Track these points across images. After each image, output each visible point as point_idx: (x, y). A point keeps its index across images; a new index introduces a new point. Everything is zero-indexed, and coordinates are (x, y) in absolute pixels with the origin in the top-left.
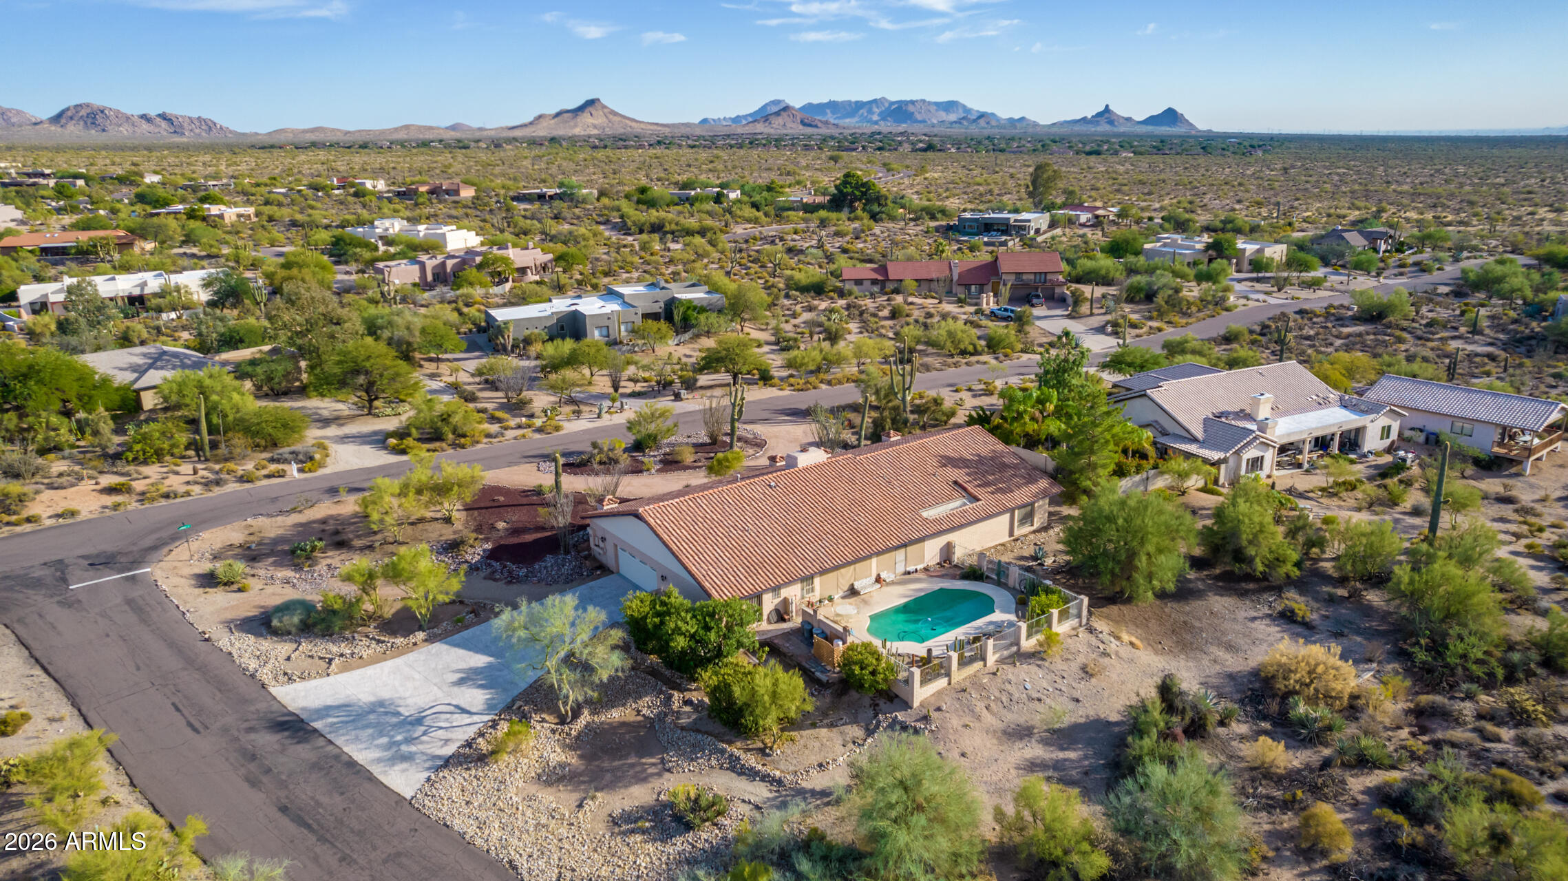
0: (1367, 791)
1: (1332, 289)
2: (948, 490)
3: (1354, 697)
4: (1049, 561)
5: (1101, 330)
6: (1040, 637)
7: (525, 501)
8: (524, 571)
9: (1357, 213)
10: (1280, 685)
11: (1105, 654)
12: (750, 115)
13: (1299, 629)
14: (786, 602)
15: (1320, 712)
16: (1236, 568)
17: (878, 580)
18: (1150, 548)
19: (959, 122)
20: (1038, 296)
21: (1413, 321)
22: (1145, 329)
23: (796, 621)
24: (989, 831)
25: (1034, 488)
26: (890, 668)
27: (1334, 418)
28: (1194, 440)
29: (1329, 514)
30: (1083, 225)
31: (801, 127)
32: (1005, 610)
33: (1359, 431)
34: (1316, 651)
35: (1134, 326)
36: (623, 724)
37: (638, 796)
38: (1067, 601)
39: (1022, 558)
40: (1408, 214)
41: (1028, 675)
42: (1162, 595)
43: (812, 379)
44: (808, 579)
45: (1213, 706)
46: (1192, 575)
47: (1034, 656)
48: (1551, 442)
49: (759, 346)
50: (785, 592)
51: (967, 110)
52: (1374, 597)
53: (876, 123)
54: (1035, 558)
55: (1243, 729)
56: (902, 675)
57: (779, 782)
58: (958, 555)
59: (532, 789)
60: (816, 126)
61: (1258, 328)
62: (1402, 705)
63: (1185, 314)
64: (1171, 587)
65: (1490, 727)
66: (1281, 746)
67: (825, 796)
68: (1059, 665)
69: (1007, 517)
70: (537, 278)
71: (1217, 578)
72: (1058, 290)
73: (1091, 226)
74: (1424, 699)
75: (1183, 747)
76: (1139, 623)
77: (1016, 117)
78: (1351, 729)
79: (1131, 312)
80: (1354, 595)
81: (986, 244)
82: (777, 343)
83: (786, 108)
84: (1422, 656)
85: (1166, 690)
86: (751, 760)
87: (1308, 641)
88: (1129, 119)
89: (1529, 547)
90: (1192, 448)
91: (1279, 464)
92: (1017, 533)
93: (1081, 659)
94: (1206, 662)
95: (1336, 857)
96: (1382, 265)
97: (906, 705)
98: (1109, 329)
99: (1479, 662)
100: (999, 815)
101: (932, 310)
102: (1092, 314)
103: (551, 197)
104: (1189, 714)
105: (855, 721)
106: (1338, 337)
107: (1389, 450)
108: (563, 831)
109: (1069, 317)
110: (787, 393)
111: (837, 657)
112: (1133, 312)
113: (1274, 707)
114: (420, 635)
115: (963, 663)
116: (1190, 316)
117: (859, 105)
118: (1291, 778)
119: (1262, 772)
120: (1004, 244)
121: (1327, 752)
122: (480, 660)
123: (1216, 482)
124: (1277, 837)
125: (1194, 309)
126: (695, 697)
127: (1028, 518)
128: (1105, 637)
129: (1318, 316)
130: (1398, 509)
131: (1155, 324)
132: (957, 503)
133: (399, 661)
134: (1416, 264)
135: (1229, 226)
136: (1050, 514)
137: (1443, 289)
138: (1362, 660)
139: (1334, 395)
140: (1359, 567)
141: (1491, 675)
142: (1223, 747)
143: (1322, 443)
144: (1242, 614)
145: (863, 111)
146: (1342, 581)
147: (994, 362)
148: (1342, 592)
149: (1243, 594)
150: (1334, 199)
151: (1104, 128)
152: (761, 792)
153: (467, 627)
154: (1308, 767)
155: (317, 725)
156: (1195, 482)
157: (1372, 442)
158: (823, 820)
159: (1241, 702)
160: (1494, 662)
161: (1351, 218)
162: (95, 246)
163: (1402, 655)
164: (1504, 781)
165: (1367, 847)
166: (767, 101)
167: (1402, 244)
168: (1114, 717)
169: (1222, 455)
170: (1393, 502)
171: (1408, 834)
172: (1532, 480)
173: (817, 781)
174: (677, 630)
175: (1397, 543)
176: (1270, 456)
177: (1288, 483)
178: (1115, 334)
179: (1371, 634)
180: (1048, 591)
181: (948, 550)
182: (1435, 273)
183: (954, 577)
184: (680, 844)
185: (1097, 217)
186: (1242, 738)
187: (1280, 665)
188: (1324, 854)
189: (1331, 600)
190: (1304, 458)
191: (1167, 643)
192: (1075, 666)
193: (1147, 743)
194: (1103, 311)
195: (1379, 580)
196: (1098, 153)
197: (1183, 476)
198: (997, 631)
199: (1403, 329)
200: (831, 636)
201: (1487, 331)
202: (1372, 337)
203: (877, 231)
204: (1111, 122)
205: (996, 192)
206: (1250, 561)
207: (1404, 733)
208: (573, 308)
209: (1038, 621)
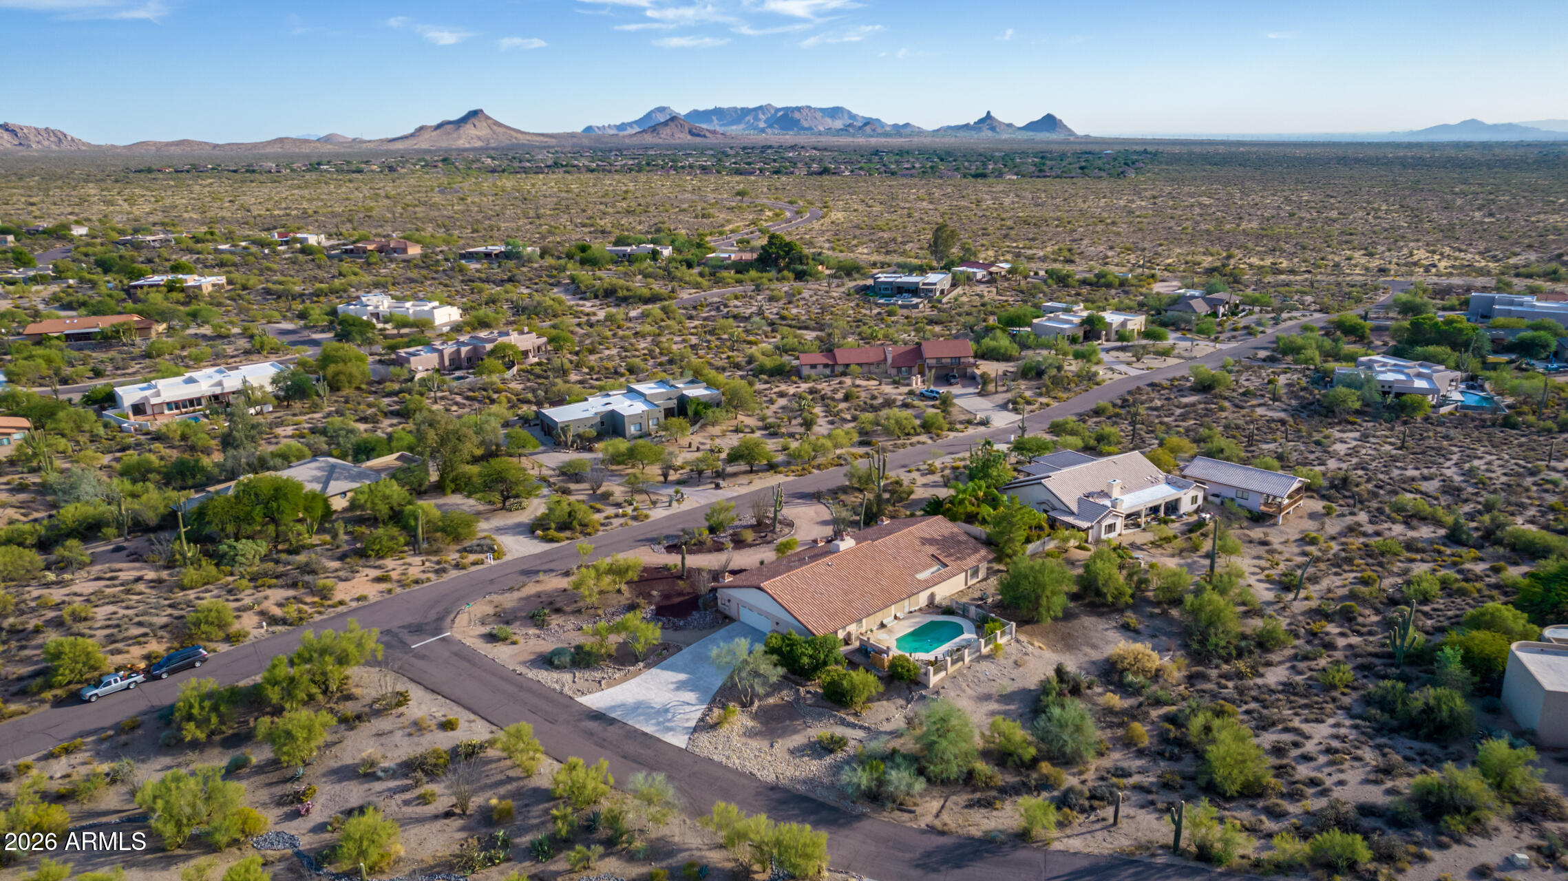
0: (1160, 717)
1: (1180, 357)
2: (929, 560)
3: (1158, 670)
4: (990, 600)
5: (1004, 407)
6: (991, 646)
7: (659, 576)
8: (682, 623)
9: (1210, 259)
10: (1120, 666)
11: (1026, 654)
12: (636, 122)
13: (1131, 634)
14: (849, 634)
15: (1140, 679)
16: (1097, 600)
17: (896, 617)
18: (1048, 593)
19: (845, 130)
20: (954, 377)
21: (1234, 390)
22: (1037, 405)
23: (856, 644)
24: (978, 742)
25: (978, 556)
26: (915, 668)
27: (1161, 493)
28: (1072, 513)
29: (1154, 561)
30: (980, 282)
31: (689, 137)
32: (970, 632)
33: (1177, 501)
34: (1139, 646)
35: (1028, 403)
36: (776, 706)
37: (798, 740)
38: (1004, 625)
39: (974, 599)
40: (1252, 260)
41: (987, 668)
42: (1055, 619)
43: (806, 466)
44: (860, 621)
45: (1084, 678)
46: (1072, 605)
47: (988, 657)
48: (1295, 502)
49: (753, 432)
50: (849, 629)
51: (853, 116)
52: (1175, 613)
53: (763, 130)
54: (981, 599)
55: (1099, 690)
56: (923, 670)
57: (869, 729)
58: (937, 600)
59: (744, 740)
60: (705, 136)
61: (1119, 402)
62: (1184, 673)
63: (1067, 390)
64: (1060, 614)
65: (1223, 681)
66: (1117, 697)
67: (896, 734)
68: (1002, 661)
69: (963, 575)
70: (536, 360)
71: (1086, 605)
72: (969, 370)
73: (987, 282)
74: (1194, 669)
75: (1068, 700)
76: (1043, 635)
77: (901, 123)
78: (1155, 688)
79: (1025, 388)
80: (1165, 613)
81: (902, 307)
82: (765, 428)
83: (674, 118)
84: (1195, 646)
85: (1059, 671)
86: (851, 719)
87: (1135, 641)
88: (1010, 125)
89: (1267, 576)
90: (1070, 519)
91: (1126, 526)
92: (970, 583)
93: (1014, 658)
94: (1080, 656)
95: (1141, 745)
96: (1219, 329)
97: (926, 687)
98: (1011, 406)
99: (1223, 648)
100: (983, 735)
101: (875, 393)
102: (996, 392)
103: (496, 255)
104: (1072, 683)
105: (900, 696)
106: (1178, 407)
107: (1197, 511)
108: (769, 758)
109: (980, 394)
110: (791, 478)
111: (886, 664)
112: (1028, 389)
113: (1116, 677)
114: (641, 665)
115: (953, 663)
116: (1069, 390)
117: (745, 112)
118: (1123, 712)
119: (1109, 711)
120: (916, 306)
121: (1141, 699)
122: (682, 677)
123: (1086, 541)
124: (1115, 740)
125: (1073, 385)
126: (812, 689)
127: (975, 573)
128: (1025, 644)
129: (1164, 388)
130: (1199, 553)
131: (1044, 400)
132: (935, 568)
133: (637, 679)
134: (1245, 328)
135: (1103, 280)
136: (988, 569)
137: (1262, 354)
138: (1162, 650)
139: (1162, 475)
140: (1168, 595)
141: (1230, 654)
142: (1089, 700)
143: (1155, 510)
144: (1101, 627)
145: (750, 118)
146: (1158, 604)
147: (930, 441)
148: (1157, 611)
149: (1101, 615)
150: (1191, 242)
151: (986, 134)
152: (860, 734)
153: (665, 658)
154: (1132, 707)
155: (613, 715)
156: (1073, 543)
157: (1186, 506)
158: (896, 743)
159: (1099, 676)
160: (1232, 647)
161: (1205, 265)
162: (118, 332)
163: (1185, 646)
164: (1222, 706)
165: (1155, 740)
166: (652, 108)
167: (1237, 306)
168: (1033, 687)
169: (1089, 524)
170: (1195, 549)
171: (1174, 732)
172: (1283, 528)
173: (887, 727)
174: (803, 654)
175: (1190, 580)
176: (1120, 523)
177: (1131, 539)
178: (1016, 410)
179: (1169, 635)
180: (994, 620)
181: (932, 596)
182: (1259, 336)
183: (938, 614)
184: (828, 760)
185: (991, 273)
186: (1100, 694)
187: (1119, 655)
188: (1135, 745)
189: (1152, 616)
190: (1142, 520)
191: (1059, 646)
192: (1011, 661)
193: (1050, 698)
194: (1005, 388)
195: (1178, 602)
196: (984, 176)
197: (1066, 540)
198: (968, 644)
199: (1226, 398)
200: (880, 652)
201: (1284, 398)
202: (1202, 406)
203: (806, 294)
204: (993, 129)
205: (900, 239)
206: (1104, 596)
207: (1182, 688)
208: (609, 408)
209: (990, 638)
